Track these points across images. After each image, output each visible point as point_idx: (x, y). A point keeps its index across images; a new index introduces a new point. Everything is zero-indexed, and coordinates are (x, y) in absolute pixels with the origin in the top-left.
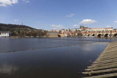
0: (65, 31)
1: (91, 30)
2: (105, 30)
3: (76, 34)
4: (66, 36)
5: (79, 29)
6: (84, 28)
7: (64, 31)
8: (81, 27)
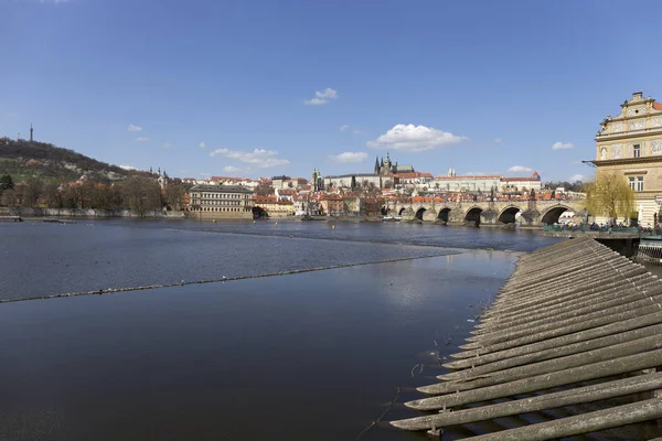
0: (295, 183)
1: (433, 184)
2: (501, 185)
3: (356, 206)
4: (300, 212)
5: (370, 179)
6: (395, 172)
7: (286, 185)
8: (378, 168)
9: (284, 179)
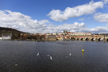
1: (73, 34)
2: (85, 34)
3: (70, 38)
4: (62, 39)
5: (63, 33)
7: (49, 34)
8: (64, 32)
9: (49, 33)
